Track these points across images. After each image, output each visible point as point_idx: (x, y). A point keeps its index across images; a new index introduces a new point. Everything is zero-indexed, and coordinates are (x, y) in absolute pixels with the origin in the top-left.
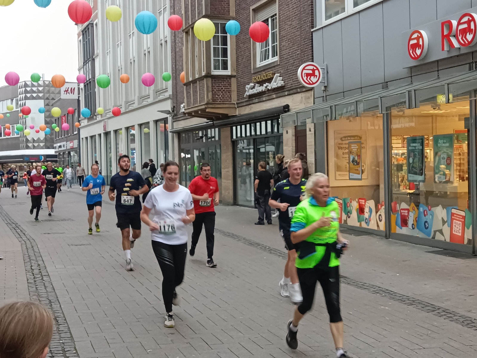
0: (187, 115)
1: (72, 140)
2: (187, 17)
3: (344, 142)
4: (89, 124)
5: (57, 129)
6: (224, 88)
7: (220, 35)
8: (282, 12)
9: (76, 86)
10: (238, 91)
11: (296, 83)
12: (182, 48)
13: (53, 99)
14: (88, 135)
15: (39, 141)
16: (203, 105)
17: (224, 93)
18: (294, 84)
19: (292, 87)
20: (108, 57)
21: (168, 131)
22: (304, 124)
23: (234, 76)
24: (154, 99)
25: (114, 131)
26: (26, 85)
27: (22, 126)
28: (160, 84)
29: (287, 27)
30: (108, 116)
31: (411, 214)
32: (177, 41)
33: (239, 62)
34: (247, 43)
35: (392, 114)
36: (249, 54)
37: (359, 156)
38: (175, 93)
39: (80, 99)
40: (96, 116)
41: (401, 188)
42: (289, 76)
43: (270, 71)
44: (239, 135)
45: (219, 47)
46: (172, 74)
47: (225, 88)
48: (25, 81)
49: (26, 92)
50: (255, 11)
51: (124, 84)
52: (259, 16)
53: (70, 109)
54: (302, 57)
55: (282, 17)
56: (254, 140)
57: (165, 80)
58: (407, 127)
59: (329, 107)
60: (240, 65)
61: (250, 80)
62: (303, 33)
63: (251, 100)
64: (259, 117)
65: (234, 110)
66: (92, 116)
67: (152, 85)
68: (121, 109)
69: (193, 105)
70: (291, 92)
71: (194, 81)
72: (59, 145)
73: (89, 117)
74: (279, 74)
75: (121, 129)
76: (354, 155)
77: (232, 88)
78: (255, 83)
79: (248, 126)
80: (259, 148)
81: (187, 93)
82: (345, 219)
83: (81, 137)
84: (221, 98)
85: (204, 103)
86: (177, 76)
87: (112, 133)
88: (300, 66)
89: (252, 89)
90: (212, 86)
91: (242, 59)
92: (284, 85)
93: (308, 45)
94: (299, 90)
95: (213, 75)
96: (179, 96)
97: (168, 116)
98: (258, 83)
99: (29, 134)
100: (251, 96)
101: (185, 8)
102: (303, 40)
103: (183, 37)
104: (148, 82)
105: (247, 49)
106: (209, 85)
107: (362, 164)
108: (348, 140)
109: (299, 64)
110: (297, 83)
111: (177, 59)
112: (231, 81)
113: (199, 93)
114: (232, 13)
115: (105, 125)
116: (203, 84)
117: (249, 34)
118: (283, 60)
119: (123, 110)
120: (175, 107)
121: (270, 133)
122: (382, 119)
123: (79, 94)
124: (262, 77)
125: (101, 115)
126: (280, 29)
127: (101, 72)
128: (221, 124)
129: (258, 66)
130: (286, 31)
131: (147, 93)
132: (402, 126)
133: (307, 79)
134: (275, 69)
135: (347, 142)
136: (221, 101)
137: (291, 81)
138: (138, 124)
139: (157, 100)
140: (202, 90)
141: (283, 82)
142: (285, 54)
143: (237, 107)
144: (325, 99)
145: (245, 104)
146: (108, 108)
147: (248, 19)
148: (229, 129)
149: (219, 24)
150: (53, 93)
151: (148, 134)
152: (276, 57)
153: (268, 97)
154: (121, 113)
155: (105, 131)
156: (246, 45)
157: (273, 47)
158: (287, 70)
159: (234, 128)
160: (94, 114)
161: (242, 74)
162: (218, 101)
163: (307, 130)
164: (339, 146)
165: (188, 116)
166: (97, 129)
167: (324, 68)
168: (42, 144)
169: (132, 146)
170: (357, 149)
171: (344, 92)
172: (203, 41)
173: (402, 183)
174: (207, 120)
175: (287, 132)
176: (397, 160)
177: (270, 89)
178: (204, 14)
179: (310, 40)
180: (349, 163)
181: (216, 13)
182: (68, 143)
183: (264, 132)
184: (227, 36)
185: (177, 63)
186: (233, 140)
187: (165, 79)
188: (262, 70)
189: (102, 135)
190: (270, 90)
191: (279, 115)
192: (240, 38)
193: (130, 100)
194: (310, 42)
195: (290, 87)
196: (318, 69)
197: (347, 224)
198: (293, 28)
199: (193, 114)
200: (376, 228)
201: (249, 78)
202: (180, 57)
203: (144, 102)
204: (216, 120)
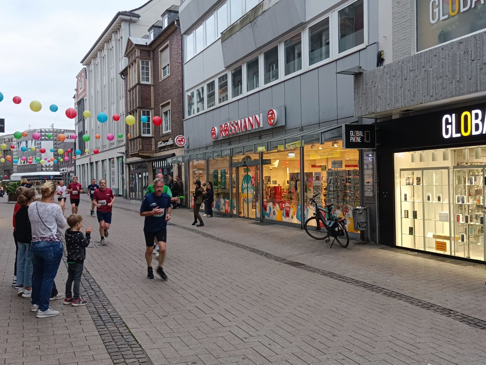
2: (131, 106)
4: (81, 157)
6: (148, 143)
8: (172, 109)
10: (155, 145)
14: (81, 164)
16: (137, 151)
21: (124, 163)
23: (153, 137)
24: (117, 146)
25: (95, 162)
29: (174, 116)
36: (160, 127)
38: (127, 143)
39: (76, 142)
44: (156, 167)
45: (146, 123)
50: (163, 106)
52: (164, 109)
53: (69, 148)
54: (180, 132)
55: (172, 112)
56: (162, 169)
60: (156, 132)
61: (160, 140)
62: (180, 121)
65: (153, 154)
66: (83, 153)
71: (134, 139)
74: (171, 139)
77: (152, 143)
79: (159, 162)
83: (76, 165)
86: (127, 135)
89: (161, 144)
90: (142, 142)
91: (157, 129)
92: (173, 144)
94: (178, 147)
95: (142, 137)
97: (124, 155)
98: (163, 141)
101: (130, 101)
102: (180, 124)
104: (111, 139)
112: (152, 140)
114: (152, 106)
120: (126, 151)
121: (168, 166)
124: (164, 139)
125: (88, 152)
129: (163, 133)
131: (113, 142)
133: (179, 143)
138: (108, 159)
141: (173, 142)
142: (173, 129)
143: (155, 153)
144: (188, 151)
145: (158, 151)
147: (159, 110)
148: (151, 163)
149: (146, 111)
151: (113, 164)
152: (170, 130)
153: (167, 149)
155: (91, 162)
157: (170, 125)
159: (154, 163)
162: (145, 149)
163: (182, 166)
166: (86, 161)
167: (187, 138)
171: (194, 149)
175: (175, 166)
178: (138, 106)
181: (144, 106)
184: (150, 117)
186: (153, 169)
188: (165, 135)
189: (89, 164)
190: (168, 146)
196: (184, 138)
198: (176, 118)
203: (112, 147)
204: (145, 159)
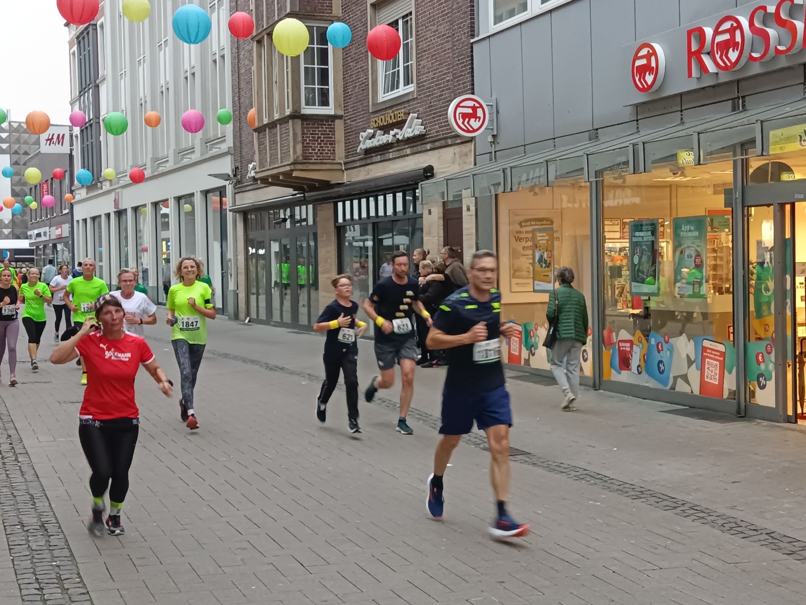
0: (259, 182)
1: (59, 225)
2: (260, 16)
3: (524, 229)
4: (88, 196)
5: (33, 205)
6: (322, 136)
7: (315, 46)
8: (422, 10)
9: (66, 132)
10: (347, 142)
11: (444, 130)
12: (251, 68)
13: (26, 153)
14: (88, 216)
16: (288, 165)
17: (322, 145)
18: (442, 131)
19: (437, 136)
20: (123, 81)
21: (226, 209)
22: (459, 199)
23: (340, 117)
24: (202, 155)
25: (132, 208)
28: (213, 128)
29: (429, 34)
30: (122, 183)
31: (636, 349)
32: (241, 56)
33: (348, 93)
34: (362, 60)
35: (606, 183)
36: (365, 79)
37: (551, 253)
38: (238, 144)
39: (74, 153)
40: (100, 182)
41: (619, 306)
42: (433, 118)
43: (401, 109)
44: (348, 216)
45: (314, 68)
46: (233, 112)
47: (324, 138)
50: (376, 6)
51: (149, 129)
52: (382, 15)
54: (455, 86)
55: (422, 18)
56: (374, 224)
57: (221, 123)
58: (627, 205)
59: (502, 170)
60: (349, 99)
61: (367, 123)
62: (456, 45)
63: (369, 158)
64: (382, 186)
65: (339, 173)
66: (94, 183)
67: (199, 130)
68: (144, 171)
69: (270, 165)
70: (437, 144)
71: (272, 125)
72: (36, 231)
73: (89, 185)
74: (416, 115)
75: (145, 206)
76: (542, 251)
77: (336, 136)
78: (375, 129)
79: (364, 201)
80: (382, 239)
81: (259, 145)
82: (527, 358)
83: (75, 219)
84: (317, 153)
85: (289, 163)
86: (242, 115)
87: (129, 212)
88: (451, 101)
89: (370, 139)
90: (303, 134)
91: (353, 87)
92: (424, 133)
93: (465, 66)
94: (449, 142)
95: (304, 115)
96: (245, 150)
97: (227, 183)
98: (380, 128)
100: (369, 152)
102: (457, 57)
103: (252, 49)
104: (193, 126)
105: (363, 71)
106: (297, 131)
107: (555, 266)
108: (531, 225)
109: (449, 97)
110: (447, 129)
111: (243, 85)
112: (334, 125)
113: (281, 144)
114: (337, 10)
115: (117, 197)
116: (287, 129)
117: (367, 46)
118: (423, 90)
119: (148, 173)
120: (238, 167)
121: (401, 214)
122: (588, 190)
123: (72, 144)
124: (387, 119)
125: (110, 180)
126: (418, 39)
127: (111, 108)
128: (317, 197)
129: (380, 100)
130: (429, 42)
131: (190, 145)
132: (618, 203)
133: (463, 123)
134: (409, 106)
135: (530, 229)
136: (317, 159)
137: (437, 126)
138: (174, 198)
139: (207, 156)
140: (286, 140)
141: (423, 127)
142: (426, 81)
143: (346, 170)
144: (493, 156)
145: (358, 164)
146: (122, 170)
147: (363, 20)
148: (331, 206)
149: (315, 28)
150: (26, 142)
151: (192, 215)
152: (411, 85)
153: (397, 153)
154: (146, 177)
155: (118, 208)
156: (360, 64)
157: (406, 69)
158: (429, 107)
159: (340, 205)
160: (98, 179)
161: (354, 114)
162: (313, 158)
163: (463, 209)
164: (517, 235)
165: (261, 183)
166: (104, 206)
167: (491, 104)
168: (6, 231)
169: (164, 234)
170: (547, 240)
171: (525, 146)
172: (287, 57)
173: (621, 298)
174: (295, 190)
175: (430, 213)
176: (613, 260)
177: (400, 139)
178: (288, 11)
179: (468, 57)
180: (533, 264)
181: (309, 9)
182: (53, 228)
183: (390, 212)
184: (327, 48)
185: (242, 93)
186: (337, 225)
187: (222, 121)
188: (388, 106)
189: (112, 216)
190: (402, 141)
191: (417, 184)
192: (350, 52)
193: (160, 156)
194: (469, 60)
195: (435, 136)
196: (481, 106)
197: (529, 365)
198: (440, 37)
199: (270, 180)
201: (364, 121)
202: (247, 83)
203: (185, 160)
204: (308, 192)
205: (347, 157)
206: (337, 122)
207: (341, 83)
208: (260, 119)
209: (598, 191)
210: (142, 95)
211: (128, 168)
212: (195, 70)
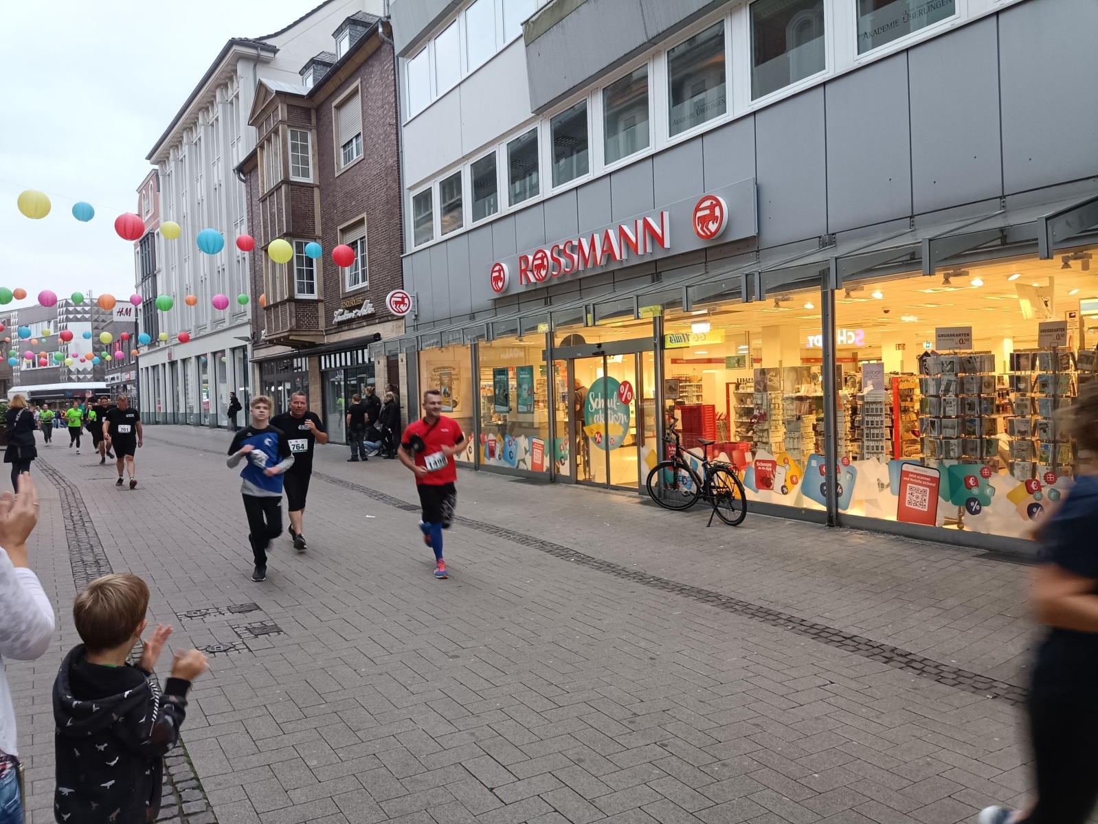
0: (268, 343)
1: (128, 371)
2: (267, 234)
3: (436, 373)
4: (150, 351)
5: (108, 358)
6: (310, 313)
7: (304, 255)
8: (372, 235)
9: (133, 307)
11: (385, 311)
12: (262, 267)
13: (104, 321)
14: (149, 366)
15: (85, 371)
16: (286, 332)
17: (310, 319)
18: (383, 311)
19: (382, 314)
20: (173, 272)
21: (247, 360)
22: (396, 354)
23: (322, 301)
24: (230, 324)
26: (67, 304)
27: (62, 354)
28: (236, 307)
30: (174, 343)
31: (498, 445)
32: (256, 259)
33: (326, 286)
34: (335, 268)
35: (480, 345)
37: (450, 388)
38: (255, 317)
39: (138, 321)
40: (158, 342)
41: (493, 419)
42: (378, 304)
43: (360, 297)
44: (328, 366)
46: (251, 296)
48: (66, 299)
49: (68, 312)
50: (344, 231)
51: (193, 307)
52: (347, 237)
53: (125, 334)
54: (392, 284)
56: (345, 371)
57: (243, 303)
59: (416, 337)
60: (328, 289)
61: (339, 306)
62: (392, 258)
63: (340, 327)
64: (348, 346)
65: (321, 337)
66: (154, 342)
68: (189, 334)
69: (275, 331)
70: (382, 319)
71: (276, 305)
72: (111, 376)
73: (150, 343)
74: (369, 300)
76: (445, 387)
79: (338, 355)
80: (350, 380)
81: (268, 318)
83: (140, 368)
84: (306, 324)
85: (287, 330)
87: (179, 363)
88: (388, 293)
89: (341, 315)
90: (296, 312)
91: (330, 282)
92: (374, 312)
93: (398, 272)
94: (390, 318)
95: (297, 299)
96: (259, 321)
97: (247, 343)
98: (347, 309)
99: (72, 363)
100: (341, 323)
101: (264, 223)
102: (393, 266)
103: (262, 255)
104: (220, 305)
105: (335, 273)
106: (292, 310)
107: (454, 396)
108: (440, 371)
109: (387, 290)
110: (387, 312)
111: (257, 277)
112: (318, 306)
113: (281, 318)
114: (318, 232)
115: (170, 353)
116: (285, 308)
118: (373, 285)
119: (192, 336)
121: (361, 365)
122: (470, 349)
123: (137, 315)
124: (351, 303)
125: (165, 341)
126: (370, 253)
127: (165, 293)
128: (308, 353)
129: (347, 291)
130: (376, 255)
131: (222, 317)
133: (396, 307)
134: (364, 296)
136: (306, 328)
139: (234, 325)
140: (284, 315)
141: (373, 308)
142: (375, 280)
143: (326, 335)
144: (416, 328)
145: (333, 331)
146: (173, 333)
149: (303, 242)
150: (103, 314)
151: (223, 364)
153: (358, 325)
156: (334, 270)
157: (363, 272)
158: (376, 297)
159: (323, 358)
160: (156, 340)
161: (330, 299)
162: (303, 327)
163: (399, 361)
164: (431, 377)
165: (270, 344)
166: (161, 358)
167: (413, 296)
168: (89, 376)
169: (204, 377)
170: (449, 380)
171: (434, 322)
174: (292, 348)
175: (379, 363)
176: (484, 392)
177: (359, 316)
178: (285, 231)
179: (400, 266)
181: (299, 230)
182: (123, 374)
185: (258, 283)
186: (322, 371)
187: (243, 301)
188: (351, 295)
189: (167, 365)
191: (367, 345)
192: (327, 259)
193: (201, 324)
194: (400, 268)
195: (380, 315)
196: (407, 297)
198: (382, 253)
199: (275, 341)
200: (466, 460)
202: (261, 277)
203: (219, 327)
204: (302, 349)
205: (326, 327)
206: (320, 304)
207: (322, 279)
208: (268, 301)
209: (475, 349)
210: (187, 282)
211: (178, 331)
212: (225, 267)
